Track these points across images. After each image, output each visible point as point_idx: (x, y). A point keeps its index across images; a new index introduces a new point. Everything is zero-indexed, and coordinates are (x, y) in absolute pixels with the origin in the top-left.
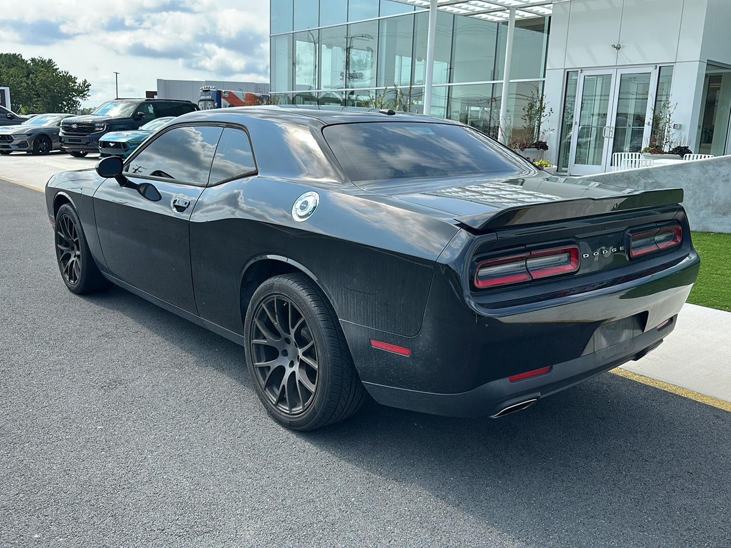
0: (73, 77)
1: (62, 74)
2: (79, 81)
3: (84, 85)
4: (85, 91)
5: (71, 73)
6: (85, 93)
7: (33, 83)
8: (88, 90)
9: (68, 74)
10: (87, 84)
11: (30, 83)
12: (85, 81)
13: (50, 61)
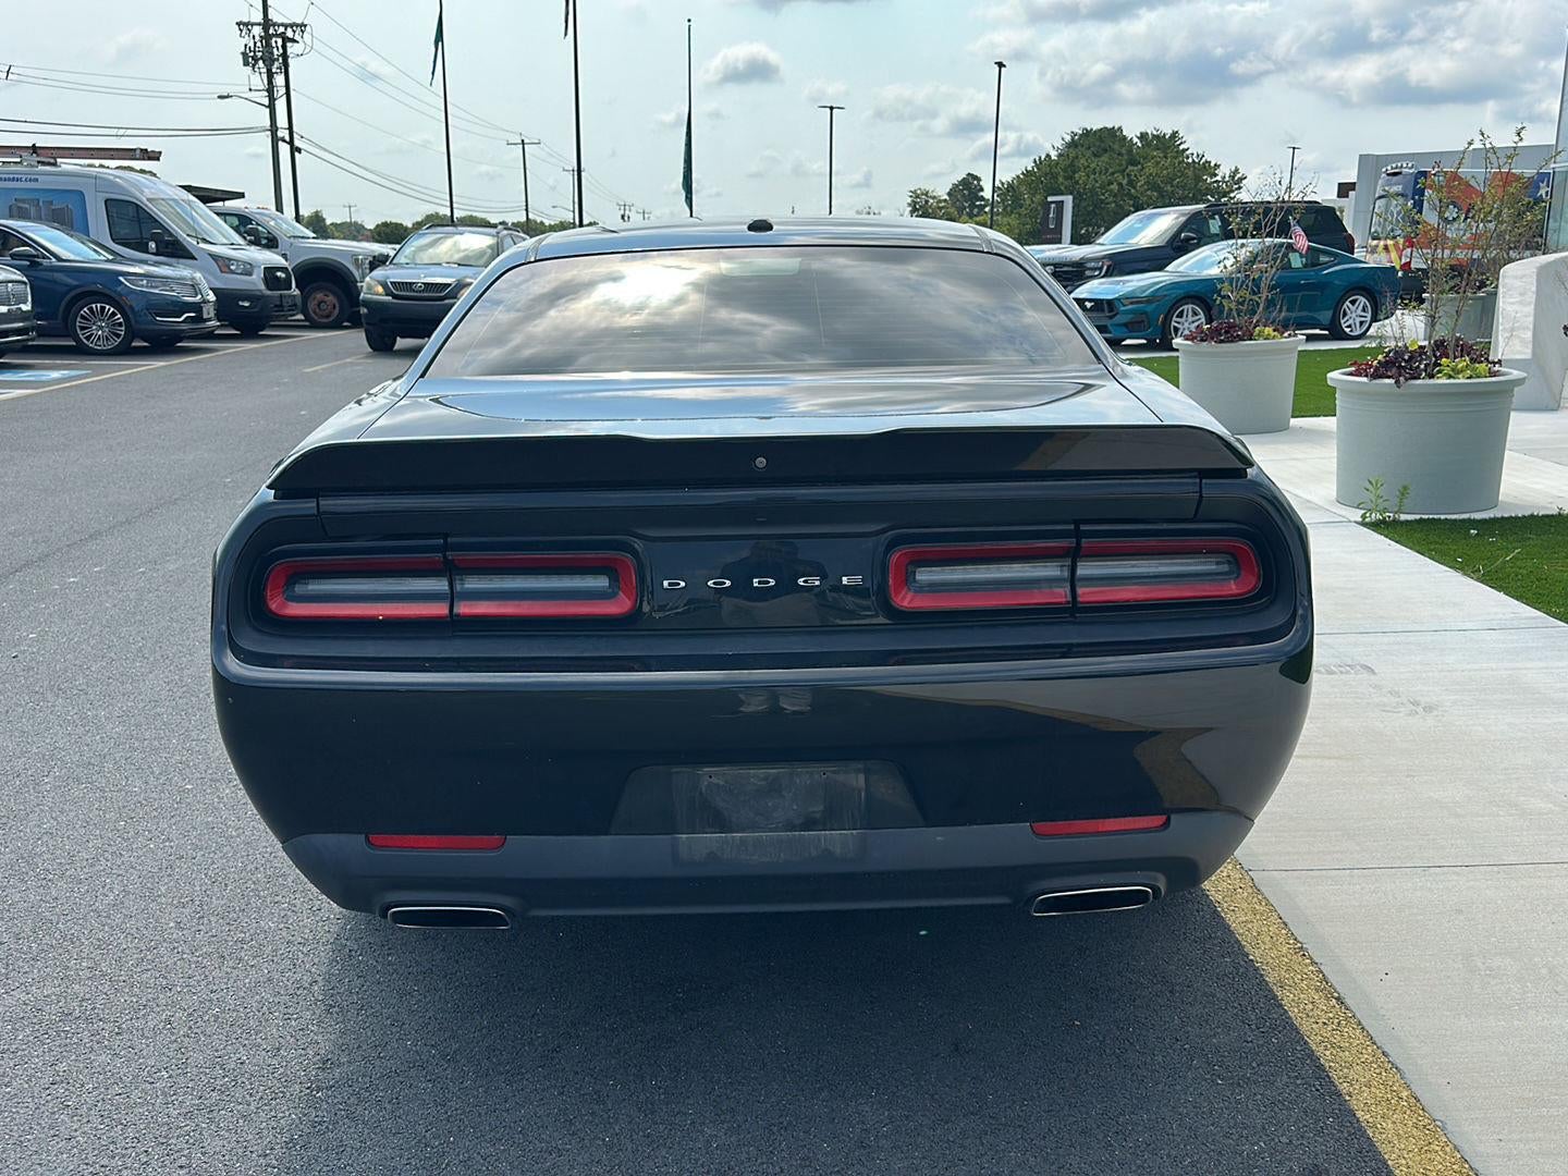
0: (1212, 164)
1: (1190, 160)
2: (1224, 171)
3: (1234, 177)
4: (1233, 191)
5: (1207, 157)
6: (1232, 195)
7: (1131, 183)
8: (1240, 188)
9: (1204, 160)
10: (1239, 176)
11: (1125, 182)
12: (1237, 170)
13: (1174, 134)
